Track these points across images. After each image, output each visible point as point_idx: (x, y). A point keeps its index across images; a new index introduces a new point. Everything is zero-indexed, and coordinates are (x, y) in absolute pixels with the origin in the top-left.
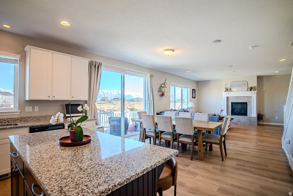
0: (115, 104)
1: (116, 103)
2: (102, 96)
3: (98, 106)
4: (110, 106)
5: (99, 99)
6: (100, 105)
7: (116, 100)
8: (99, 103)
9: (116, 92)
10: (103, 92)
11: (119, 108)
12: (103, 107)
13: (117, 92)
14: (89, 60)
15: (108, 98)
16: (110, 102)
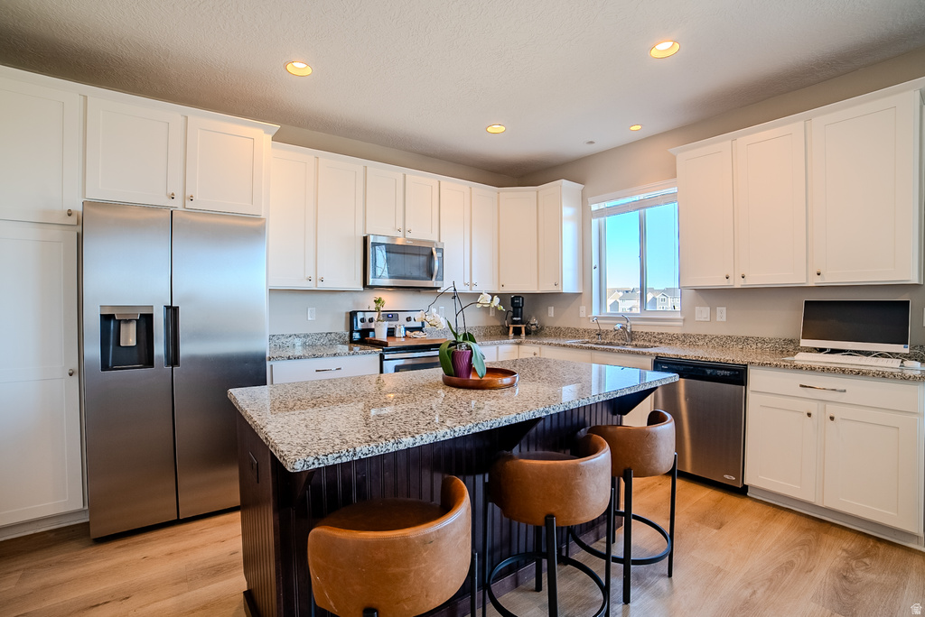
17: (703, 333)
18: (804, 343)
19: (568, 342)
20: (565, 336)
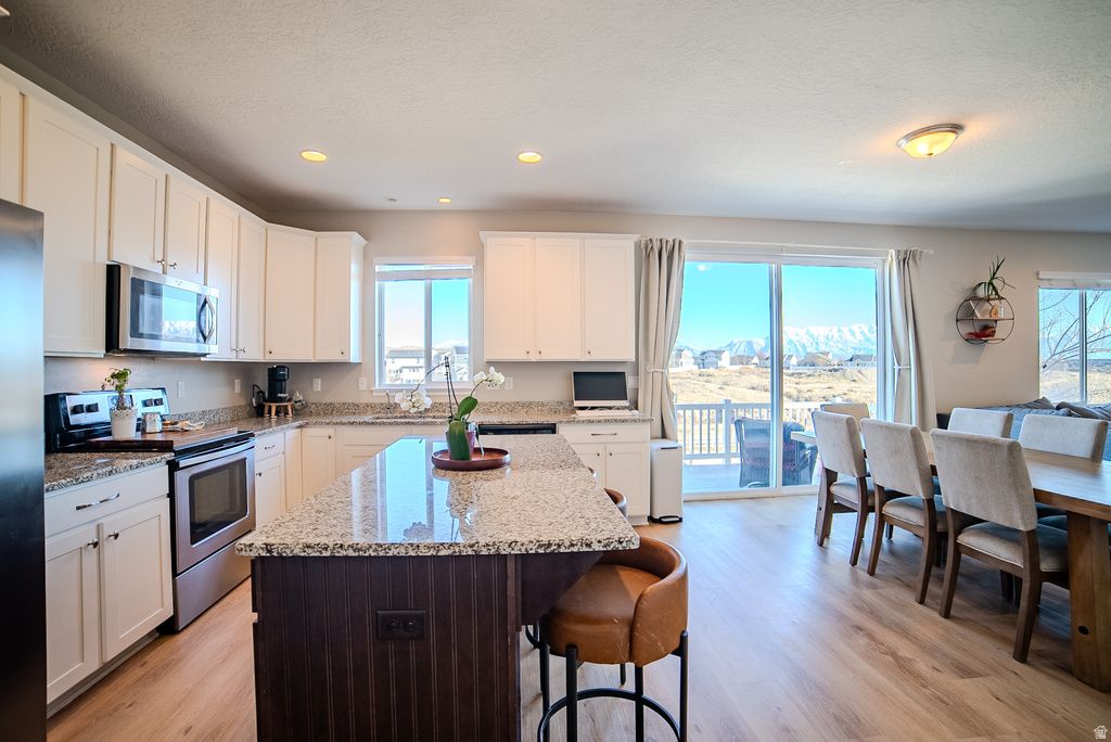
0: (855, 378)
1: (860, 376)
2: (809, 350)
3: (789, 385)
4: (834, 385)
5: (794, 361)
6: (797, 380)
7: (859, 361)
8: (793, 374)
9: (862, 332)
10: (812, 336)
11: (868, 394)
12: (809, 387)
13: (866, 332)
14: (636, 237)
15: (830, 357)
16: (836, 370)
17: (495, 401)
18: (578, 403)
19: (344, 419)
20: (340, 413)
